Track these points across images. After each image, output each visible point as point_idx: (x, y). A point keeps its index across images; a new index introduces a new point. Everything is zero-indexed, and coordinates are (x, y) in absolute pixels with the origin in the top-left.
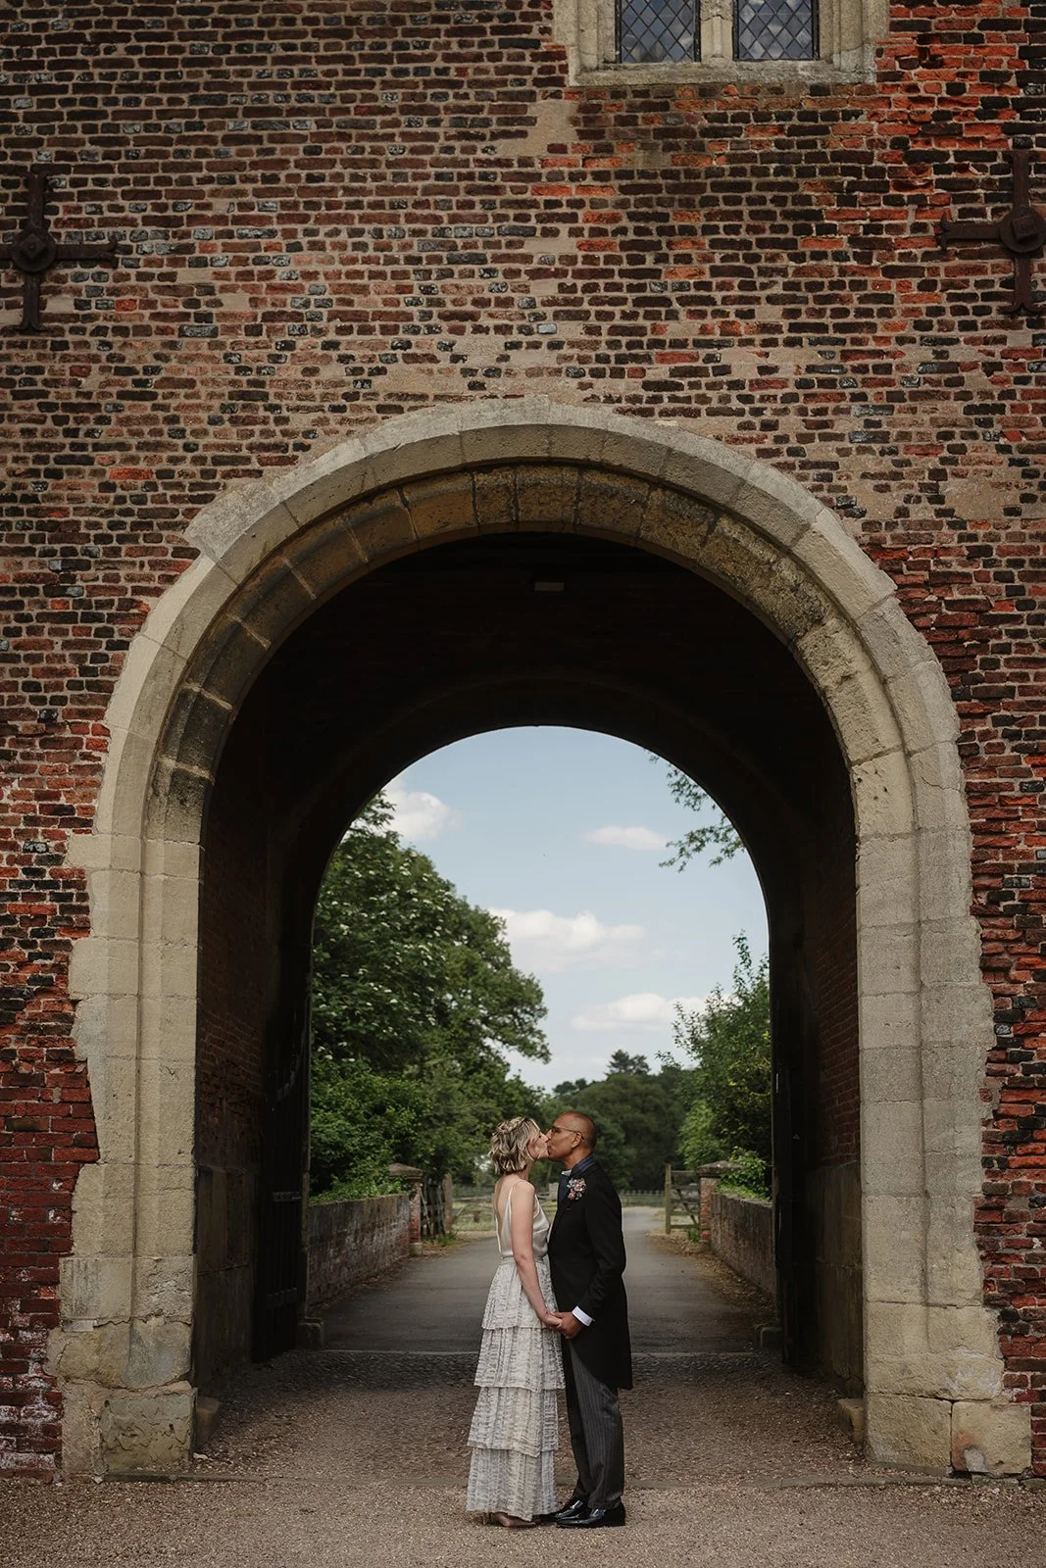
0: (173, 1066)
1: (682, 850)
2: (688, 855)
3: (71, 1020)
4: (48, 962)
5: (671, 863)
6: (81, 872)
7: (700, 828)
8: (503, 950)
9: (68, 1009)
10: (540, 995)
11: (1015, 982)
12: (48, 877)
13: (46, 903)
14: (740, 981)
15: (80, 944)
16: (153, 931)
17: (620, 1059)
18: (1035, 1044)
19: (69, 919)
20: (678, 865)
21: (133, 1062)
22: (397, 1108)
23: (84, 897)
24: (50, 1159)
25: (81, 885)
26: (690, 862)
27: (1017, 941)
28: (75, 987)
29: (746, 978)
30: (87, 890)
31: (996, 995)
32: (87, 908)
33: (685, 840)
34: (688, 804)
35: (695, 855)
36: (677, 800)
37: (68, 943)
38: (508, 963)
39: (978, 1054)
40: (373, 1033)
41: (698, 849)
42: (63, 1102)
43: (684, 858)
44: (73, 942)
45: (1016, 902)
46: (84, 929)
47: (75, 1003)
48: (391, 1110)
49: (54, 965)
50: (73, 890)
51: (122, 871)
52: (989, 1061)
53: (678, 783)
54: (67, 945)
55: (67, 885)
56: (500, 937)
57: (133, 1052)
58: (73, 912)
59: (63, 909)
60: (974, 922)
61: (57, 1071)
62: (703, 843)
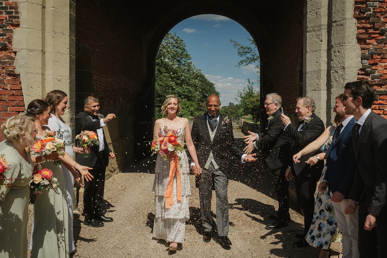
0: (59, 78)
1: (239, 64)
2: (240, 65)
3: (13, 59)
4: (4, 37)
5: (237, 66)
6: (16, 3)
7: (242, 60)
8: (214, 88)
9: (13, 55)
10: (219, 94)
11: (369, 44)
12: (4, 5)
13: (4, 15)
14: (248, 86)
15: (16, 30)
16: (48, 28)
17: (230, 103)
18: (376, 68)
19: (12, 21)
20: (239, 66)
21: (41, 75)
22: (191, 107)
23: (17, 12)
24: (7, 111)
25: (16, 8)
26: (240, 66)
27: (370, 28)
28: (15, 46)
29: (250, 86)
30: (18, 10)
31: (362, 49)
32: (18, 17)
33: (240, 62)
34: (240, 56)
35: (241, 65)
36: (239, 55)
37: (12, 30)
38: (215, 90)
39: (355, 71)
40: (188, 95)
41: (242, 64)
42: (11, 90)
43: (239, 65)
44: (14, 30)
45: (371, 12)
46: (18, 25)
47: (15, 53)
48: (190, 107)
49: (7, 39)
50: (13, 10)
51: (33, 3)
52: (358, 74)
53: (239, 52)
54: (11, 31)
55: (11, 8)
56: (214, 86)
57: (40, 72)
58: (13, 18)
59: (10, 17)
60: (355, 21)
61: (9, 78)
62: (243, 63)
